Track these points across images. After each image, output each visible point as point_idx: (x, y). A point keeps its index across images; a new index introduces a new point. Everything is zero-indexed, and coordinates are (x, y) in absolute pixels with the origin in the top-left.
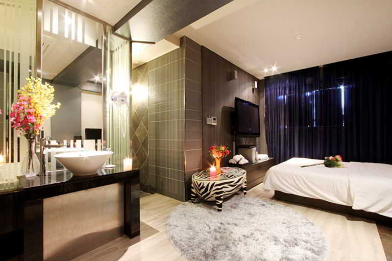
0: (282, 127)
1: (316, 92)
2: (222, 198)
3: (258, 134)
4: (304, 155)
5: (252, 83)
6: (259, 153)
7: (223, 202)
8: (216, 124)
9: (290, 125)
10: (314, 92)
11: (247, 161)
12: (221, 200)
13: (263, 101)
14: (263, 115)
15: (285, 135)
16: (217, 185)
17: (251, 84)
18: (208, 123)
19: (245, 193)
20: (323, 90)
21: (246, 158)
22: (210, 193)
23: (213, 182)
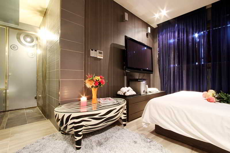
0: (172, 66)
1: (204, 33)
2: (80, 133)
3: (151, 71)
4: (191, 89)
5: (146, 29)
6: (149, 87)
7: (83, 138)
8: (102, 58)
9: (179, 64)
10: (202, 33)
11: (134, 93)
12: (80, 136)
13: (156, 45)
14: (156, 56)
15: (174, 72)
16: (73, 118)
17: (144, 29)
18: (91, 56)
19: (125, 125)
20: (211, 30)
21: (134, 90)
22: (66, 126)
23: (69, 114)
